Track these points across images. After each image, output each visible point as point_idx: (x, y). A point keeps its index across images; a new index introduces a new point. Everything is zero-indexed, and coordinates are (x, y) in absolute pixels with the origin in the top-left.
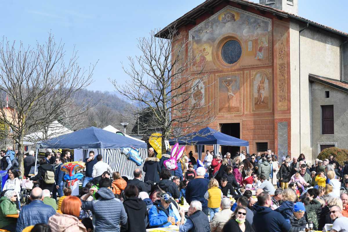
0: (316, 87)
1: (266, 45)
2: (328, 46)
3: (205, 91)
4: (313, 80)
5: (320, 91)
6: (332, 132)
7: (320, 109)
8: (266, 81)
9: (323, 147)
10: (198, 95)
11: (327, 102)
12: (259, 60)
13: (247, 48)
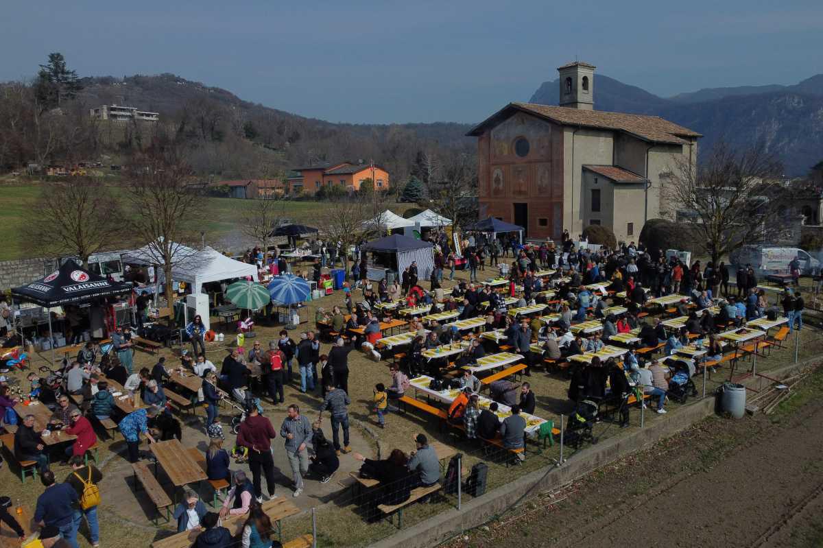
0: (589, 175)
1: (547, 144)
2: (602, 139)
3: (503, 177)
4: (585, 170)
5: (591, 178)
6: (598, 210)
7: (590, 193)
8: (547, 172)
9: (592, 222)
10: (497, 180)
11: (596, 187)
12: (542, 156)
13: (533, 146)
